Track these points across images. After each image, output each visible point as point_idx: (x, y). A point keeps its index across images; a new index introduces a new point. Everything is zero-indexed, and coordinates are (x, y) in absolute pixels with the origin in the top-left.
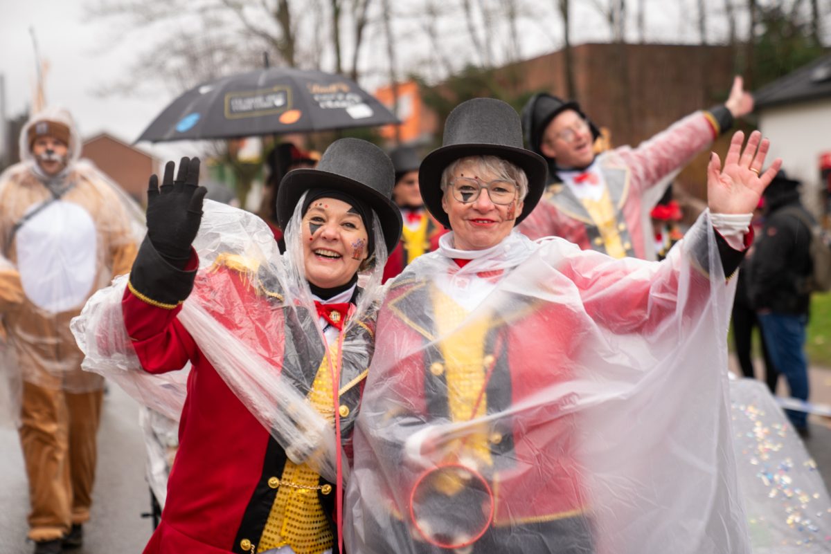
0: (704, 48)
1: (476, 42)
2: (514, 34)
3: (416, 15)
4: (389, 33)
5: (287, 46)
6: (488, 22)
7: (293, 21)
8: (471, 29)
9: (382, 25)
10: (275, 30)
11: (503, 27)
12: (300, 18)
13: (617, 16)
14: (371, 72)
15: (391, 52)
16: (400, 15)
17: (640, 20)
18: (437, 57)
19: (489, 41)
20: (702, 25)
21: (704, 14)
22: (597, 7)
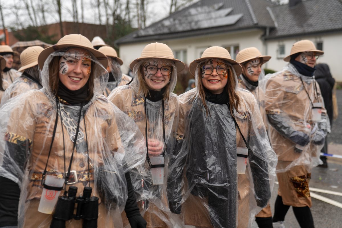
0: (100, 26)
1: (31, 19)
2: (44, 17)
3: (11, 8)
6: (35, 13)
8: (29, 14)
11: (41, 14)
13: (75, 14)
16: (5, 8)
17: (83, 17)
18: (19, 22)
19: (35, 18)
20: (100, 20)
21: (100, 16)
22: (69, 11)
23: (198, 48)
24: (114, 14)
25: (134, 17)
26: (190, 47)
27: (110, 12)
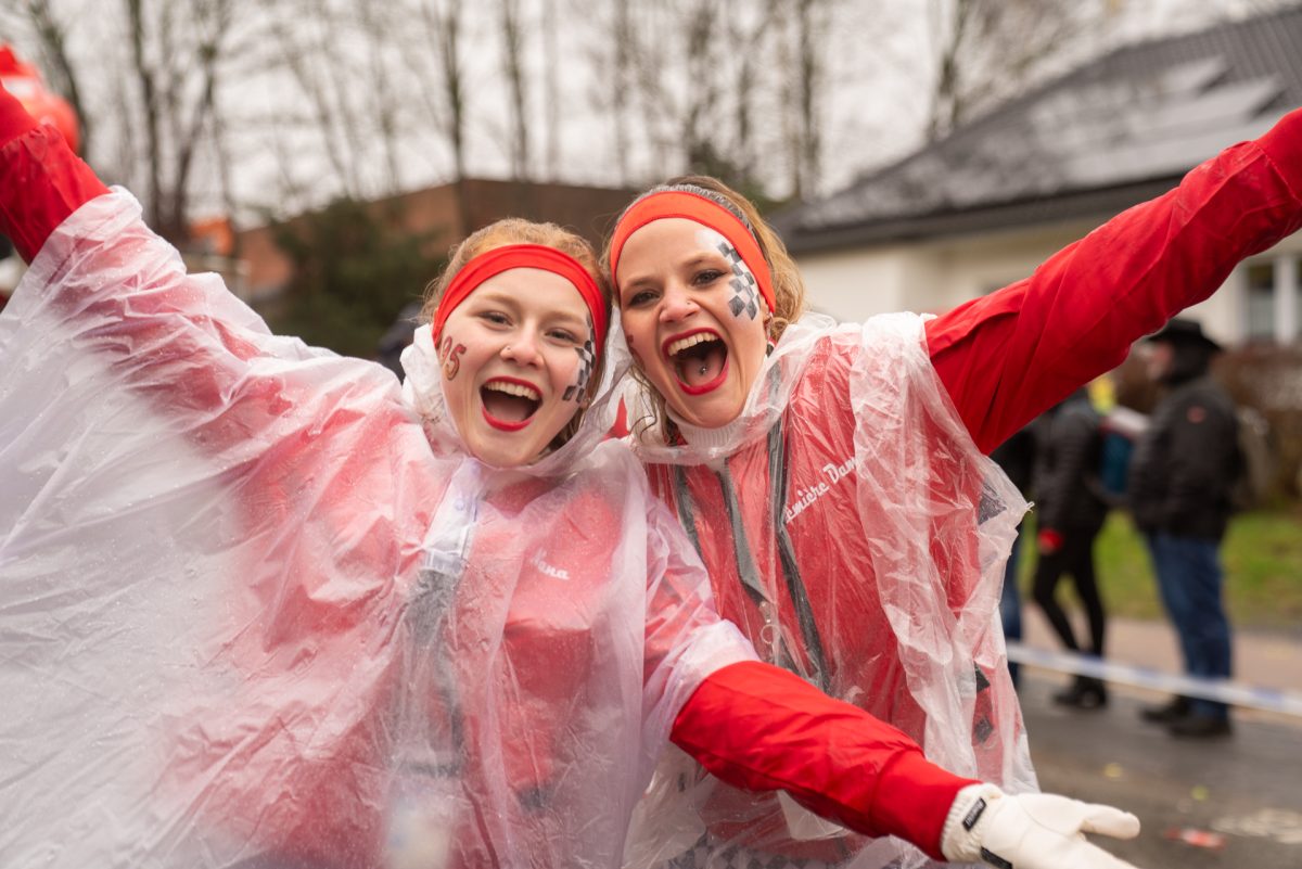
0: (625, 191)
1: (338, 166)
2: (392, 163)
4: (221, 152)
6: (353, 144)
8: (331, 149)
11: (378, 147)
14: (204, 198)
15: (225, 176)
17: (553, 154)
18: (288, 181)
19: (355, 165)
21: (622, 147)
22: (494, 131)
25: (772, 147)
27: (670, 129)
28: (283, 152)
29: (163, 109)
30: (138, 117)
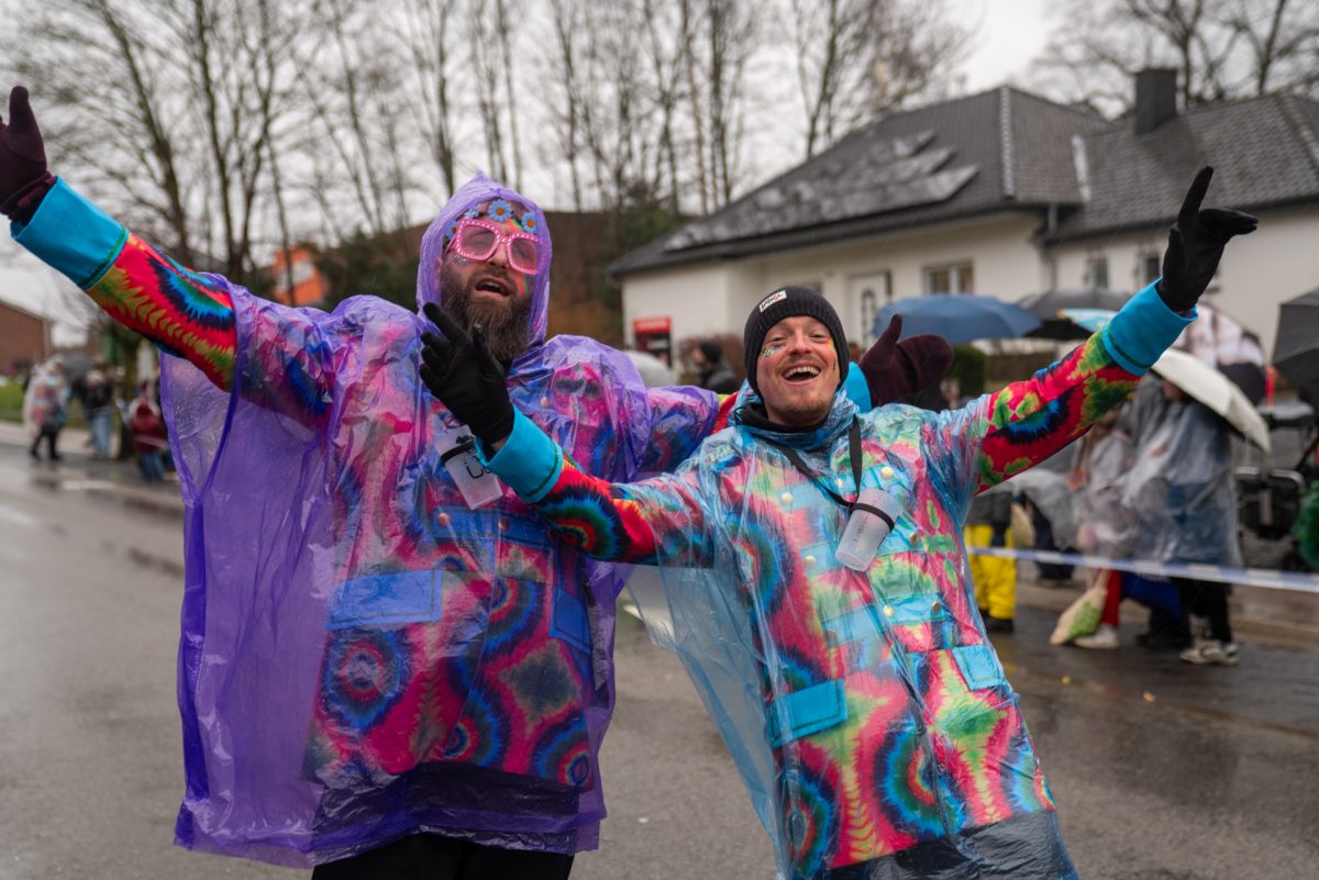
0: (578, 217)
1: (366, 211)
2: (402, 204)
3: (307, 186)
4: (280, 202)
5: (176, 216)
6: (377, 196)
7: (182, 191)
8: (362, 199)
9: (273, 196)
10: (162, 199)
11: (394, 196)
12: (189, 190)
14: (262, 241)
15: (282, 219)
16: (290, 186)
18: (329, 226)
19: (379, 211)
20: (577, 196)
21: (577, 186)
23: (852, 277)
24: (618, 176)
25: (690, 182)
26: (830, 275)
27: (607, 174)
28: (324, 204)
29: (236, 177)
30: (216, 183)
